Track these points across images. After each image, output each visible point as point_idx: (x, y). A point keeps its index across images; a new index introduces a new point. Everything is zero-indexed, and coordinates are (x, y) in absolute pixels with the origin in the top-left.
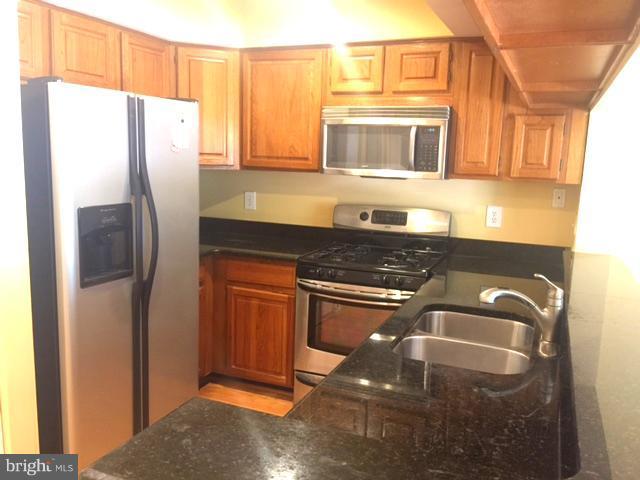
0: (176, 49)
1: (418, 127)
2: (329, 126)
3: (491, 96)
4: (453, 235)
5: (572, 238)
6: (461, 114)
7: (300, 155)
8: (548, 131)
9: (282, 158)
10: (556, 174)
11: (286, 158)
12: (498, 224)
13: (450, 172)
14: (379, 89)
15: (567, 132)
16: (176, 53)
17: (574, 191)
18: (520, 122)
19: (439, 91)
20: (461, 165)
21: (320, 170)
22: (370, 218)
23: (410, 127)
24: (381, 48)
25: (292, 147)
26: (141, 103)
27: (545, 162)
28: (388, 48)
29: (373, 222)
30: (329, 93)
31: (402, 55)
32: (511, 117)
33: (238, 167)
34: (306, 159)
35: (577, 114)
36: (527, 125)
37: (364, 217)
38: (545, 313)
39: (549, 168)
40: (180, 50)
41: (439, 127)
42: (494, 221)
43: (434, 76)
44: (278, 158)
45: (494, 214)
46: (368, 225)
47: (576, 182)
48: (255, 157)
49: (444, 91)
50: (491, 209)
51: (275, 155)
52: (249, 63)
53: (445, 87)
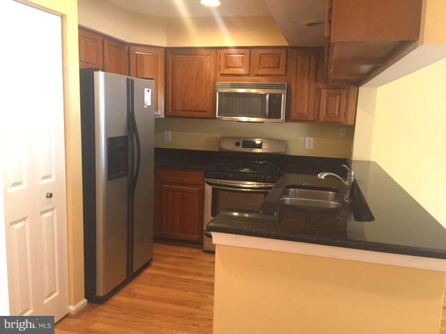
0: (129, 48)
1: (270, 95)
2: (220, 93)
3: (308, 79)
4: (287, 154)
5: (351, 153)
6: (293, 87)
7: (202, 109)
8: (338, 97)
9: (191, 111)
10: (342, 119)
11: (194, 111)
12: (311, 147)
13: (288, 119)
14: (248, 73)
15: (347, 97)
16: (129, 50)
17: (351, 129)
18: (324, 92)
19: (280, 75)
20: (293, 115)
21: (213, 117)
22: (241, 145)
23: (265, 95)
24: (248, 50)
25: (197, 104)
26: (132, 81)
27: (337, 113)
28: (252, 50)
29: (243, 147)
30: (219, 75)
31: (260, 55)
32: (319, 90)
33: (163, 116)
34: (205, 111)
35: (352, 88)
36: (327, 94)
37: (237, 144)
38: (347, 183)
39: (339, 116)
40: (132, 48)
41: (281, 95)
42: (309, 145)
43: (278, 67)
44: (188, 111)
45: (309, 141)
46: (240, 149)
47: (352, 124)
48: (175, 110)
49: (283, 75)
50: (307, 139)
51: (187, 109)
52: (171, 56)
53: (284, 73)
